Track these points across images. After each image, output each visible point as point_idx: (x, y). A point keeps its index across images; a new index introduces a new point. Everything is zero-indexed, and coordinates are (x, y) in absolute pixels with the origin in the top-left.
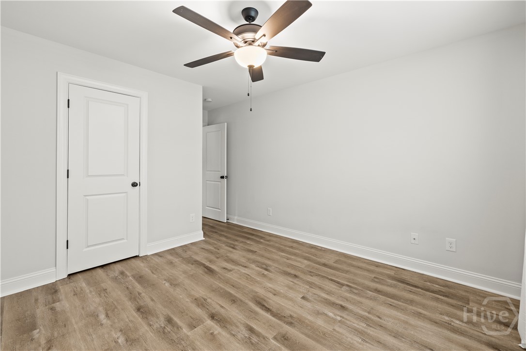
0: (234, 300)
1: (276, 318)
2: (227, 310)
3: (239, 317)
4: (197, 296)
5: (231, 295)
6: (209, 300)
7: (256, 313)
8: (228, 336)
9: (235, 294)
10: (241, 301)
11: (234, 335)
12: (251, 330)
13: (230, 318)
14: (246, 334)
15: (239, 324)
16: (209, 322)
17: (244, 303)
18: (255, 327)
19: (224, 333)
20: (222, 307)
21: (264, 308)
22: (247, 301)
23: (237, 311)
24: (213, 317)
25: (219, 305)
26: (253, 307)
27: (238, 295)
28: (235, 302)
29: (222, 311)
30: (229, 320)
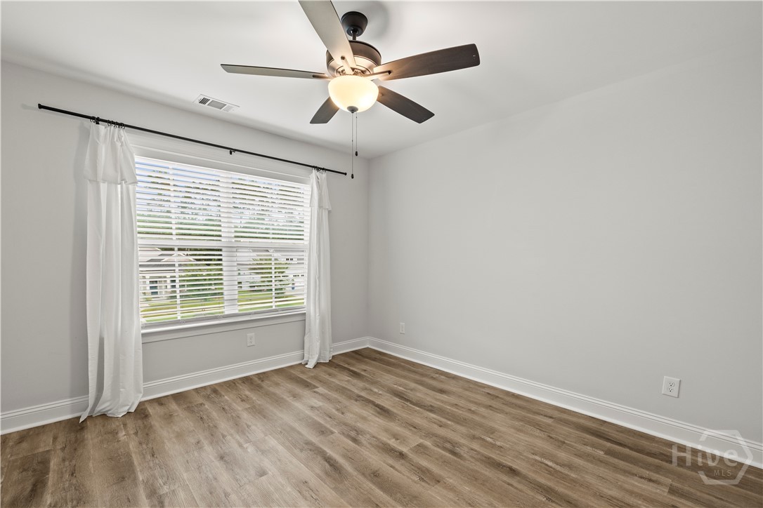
0: (375, 476)
1: (321, 448)
2: (384, 462)
3: (367, 453)
4: (438, 488)
5: (381, 487)
6: (416, 479)
7: (345, 456)
8: (379, 437)
9: (373, 487)
10: (363, 474)
11: (374, 437)
12: (355, 440)
13: (379, 452)
14: (360, 438)
15: (368, 446)
16: (405, 450)
17: (359, 471)
18: (350, 443)
19: (385, 439)
20: (391, 467)
21: (332, 462)
22: (355, 473)
23: (370, 460)
24: (402, 455)
25: (396, 470)
26: (347, 464)
27: (368, 485)
28: (374, 473)
29: (391, 461)
30: (380, 451)
